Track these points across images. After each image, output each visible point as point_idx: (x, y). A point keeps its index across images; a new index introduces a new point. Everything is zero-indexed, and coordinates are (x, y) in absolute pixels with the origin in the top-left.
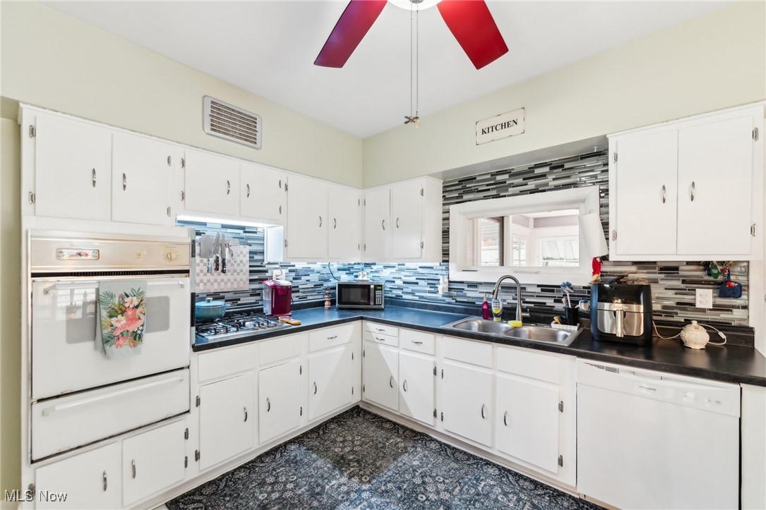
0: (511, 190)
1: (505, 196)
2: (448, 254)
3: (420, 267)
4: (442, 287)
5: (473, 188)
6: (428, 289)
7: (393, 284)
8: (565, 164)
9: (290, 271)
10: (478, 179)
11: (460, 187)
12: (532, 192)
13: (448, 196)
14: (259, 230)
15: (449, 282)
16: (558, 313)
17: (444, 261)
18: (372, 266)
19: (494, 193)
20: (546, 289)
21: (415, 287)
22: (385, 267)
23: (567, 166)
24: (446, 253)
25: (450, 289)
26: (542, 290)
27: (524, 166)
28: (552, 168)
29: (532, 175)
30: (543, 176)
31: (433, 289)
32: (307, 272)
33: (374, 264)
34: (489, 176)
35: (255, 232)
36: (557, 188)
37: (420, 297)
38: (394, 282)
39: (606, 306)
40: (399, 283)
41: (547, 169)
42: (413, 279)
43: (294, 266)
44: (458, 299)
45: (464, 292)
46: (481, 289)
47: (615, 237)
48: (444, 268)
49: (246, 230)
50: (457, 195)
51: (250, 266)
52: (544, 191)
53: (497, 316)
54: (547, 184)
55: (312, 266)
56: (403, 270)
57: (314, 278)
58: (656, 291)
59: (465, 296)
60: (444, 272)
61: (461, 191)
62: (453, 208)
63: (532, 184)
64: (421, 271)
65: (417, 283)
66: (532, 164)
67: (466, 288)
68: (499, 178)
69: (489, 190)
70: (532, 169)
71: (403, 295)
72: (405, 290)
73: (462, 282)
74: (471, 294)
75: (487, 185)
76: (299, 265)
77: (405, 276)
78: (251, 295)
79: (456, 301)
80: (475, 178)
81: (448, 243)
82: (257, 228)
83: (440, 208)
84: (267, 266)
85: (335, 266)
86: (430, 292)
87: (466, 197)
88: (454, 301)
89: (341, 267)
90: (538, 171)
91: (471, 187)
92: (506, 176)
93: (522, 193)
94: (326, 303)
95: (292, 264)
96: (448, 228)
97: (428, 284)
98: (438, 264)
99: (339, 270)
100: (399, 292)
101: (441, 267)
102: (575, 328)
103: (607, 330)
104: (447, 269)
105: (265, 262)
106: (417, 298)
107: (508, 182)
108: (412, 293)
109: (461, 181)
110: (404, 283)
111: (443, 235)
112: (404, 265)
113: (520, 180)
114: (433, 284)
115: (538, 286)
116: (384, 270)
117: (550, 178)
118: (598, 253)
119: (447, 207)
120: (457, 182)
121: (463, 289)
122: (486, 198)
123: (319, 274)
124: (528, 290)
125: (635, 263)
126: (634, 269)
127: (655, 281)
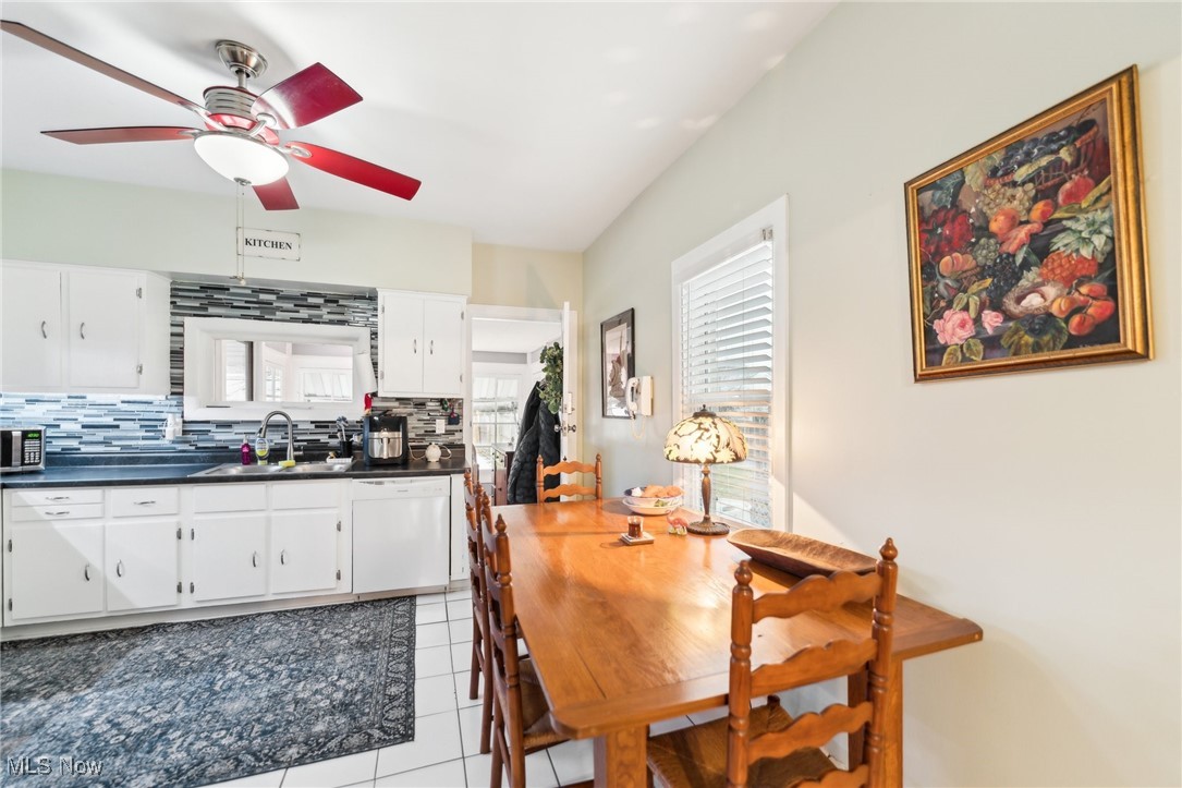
0: (279, 315)
1: (271, 320)
2: (182, 384)
3: (123, 402)
4: (172, 429)
5: (224, 301)
6: (143, 433)
7: (56, 430)
10: (232, 290)
11: (204, 294)
12: (305, 321)
13: (180, 302)
15: (184, 422)
16: (332, 449)
17: (172, 394)
19: (257, 313)
20: (320, 425)
21: (112, 433)
22: (29, 401)
23: (341, 302)
24: (177, 383)
25: (185, 432)
26: (316, 427)
27: (296, 292)
28: (326, 301)
29: (305, 303)
30: (317, 307)
31: (152, 434)
34: (249, 292)
36: (331, 322)
37: (123, 447)
38: (58, 426)
39: (376, 434)
40: (71, 427)
41: (321, 301)
42: (109, 420)
44: (200, 445)
46: (236, 429)
47: (383, 377)
48: (174, 403)
50: (198, 305)
52: (318, 323)
53: (263, 458)
54: (321, 316)
56: (83, 406)
58: (412, 422)
59: (212, 440)
60: (175, 409)
61: (205, 302)
62: (189, 321)
63: (304, 313)
64: (124, 407)
65: (117, 427)
66: (306, 291)
67: (213, 429)
68: (263, 297)
69: (249, 308)
70: (305, 296)
71: (80, 446)
72: (85, 439)
73: (208, 422)
74: (221, 437)
75: (246, 302)
77: (85, 416)
79: (197, 448)
80: (228, 289)
81: (183, 368)
83: (168, 319)
86: (144, 438)
87: (211, 310)
88: (193, 448)
90: (311, 300)
91: (220, 299)
92: (273, 297)
93: (293, 320)
96: (182, 348)
97: (141, 426)
98: (164, 398)
100: (74, 443)
101: (168, 402)
102: (349, 461)
103: (376, 456)
104: (181, 404)
106: (118, 449)
107: (275, 304)
108: (106, 442)
109: (204, 288)
110: (84, 427)
112: (84, 397)
113: (290, 306)
114: (153, 426)
115: (312, 422)
116: (27, 407)
117: (324, 311)
118: (370, 390)
119: (178, 319)
120: (198, 287)
121: (209, 431)
122: (244, 317)
124: (299, 427)
125: (398, 399)
126: (396, 404)
127: (411, 414)
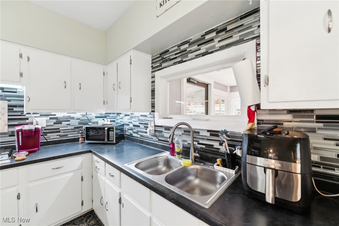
0: (190, 56)
1: (186, 61)
3: (141, 116)
4: (149, 129)
5: (167, 58)
6: (144, 130)
7: (128, 126)
8: (228, 27)
9: (51, 118)
10: (170, 51)
11: (160, 58)
12: (204, 54)
13: (154, 66)
14: (18, 90)
15: (155, 126)
16: (221, 155)
17: (152, 111)
18: (120, 115)
19: (179, 59)
20: (214, 133)
21: (139, 129)
22: (126, 115)
23: (229, 28)
24: (153, 106)
25: (155, 131)
26: (211, 135)
27: (197, 36)
28: (217, 33)
29: (203, 41)
30: (212, 40)
32: (68, 119)
33: (121, 114)
34: (176, 48)
35: (16, 92)
36: (222, 48)
37: (141, 136)
40: (131, 125)
41: (214, 34)
42: (137, 124)
43: (55, 115)
44: (160, 138)
45: (163, 133)
48: (152, 116)
49: (5, 90)
50: (159, 64)
51: (9, 116)
52: (212, 52)
53: (179, 153)
54: (214, 46)
55: (72, 115)
56: (133, 117)
57: (75, 123)
59: (163, 136)
60: (152, 119)
61: (161, 62)
62: (156, 74)
63: (203, 49)
64: (141, 118)
65: (139, 126)
66: (204, 32)
67: (164, 130)
68: (183, 48)
69: (176, 58)
70: (203, 36)
71: (133, 133)
72: (134, 130)
73: (161, 126)
74: (167, 135)
75: (176, 54)
76: (59, 115)
77: (134, 121)
78: (10, 136)
79: (159, 140)
80: (168, 51)
81: (154, 98)
82: (16, 89)
83: (150, 75)
84: (27, 116)
85: (94, 115)
86: (145, 132)
87: (164, 65)
88: (157, 139)
89: (99, 115)
90: (208, 37)
91: (166, 58)
92: (187, 45)
93: (197, 56)
94: (80, 139)
95: (52, 114)
96: (154, 88)
97: (144, 127)
98: (149, 113)
99: (96, 117)
100: (131, 132)
101: (150, 116)
104: (154, 117)
105: (25, 113)
106: (139, 136)
107: (188, 50)
108: (137, 133)
109: (161, 54)
111: (152, 93)
112: (133, 114)
113: (195, 47)
115: (208, 131)
116: (125, 117)
117: (216, 40)
119: (153, 74)
120: (159, 56)
121: (162, 131)
122: (175, 64)
123: (79, 121)
124: (201, 134)
125: (290, 111)
126: (289, 117)
127: (313, 131)
